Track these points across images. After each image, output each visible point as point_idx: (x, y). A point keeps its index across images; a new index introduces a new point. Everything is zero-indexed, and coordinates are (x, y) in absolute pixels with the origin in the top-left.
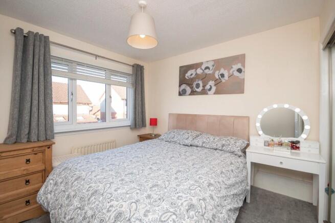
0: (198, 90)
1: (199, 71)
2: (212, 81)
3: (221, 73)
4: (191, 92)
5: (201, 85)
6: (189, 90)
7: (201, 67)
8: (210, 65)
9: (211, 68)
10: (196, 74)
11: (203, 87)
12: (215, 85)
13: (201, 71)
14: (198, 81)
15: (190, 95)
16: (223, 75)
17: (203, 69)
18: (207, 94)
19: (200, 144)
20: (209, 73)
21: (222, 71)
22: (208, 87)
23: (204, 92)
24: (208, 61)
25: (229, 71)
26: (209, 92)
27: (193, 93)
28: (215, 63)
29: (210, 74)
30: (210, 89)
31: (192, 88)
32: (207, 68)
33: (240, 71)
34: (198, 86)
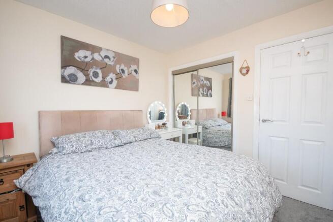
0: (95, 80)
1: (97, 56)
2: (113, 74)
3: (121, 68)
4: (86, 81)
5: (100, 75)
6: (81, 77)
7: (99, 52)
8: (111, 55)
9: (112, 59)
10: (93, 59)
11: (103, 77)
12: (116, 79)
13: (101, 59)
14: (96, 68)
15: (83, 84)
16: (123, 71)
17: (103, 56)
18: (108, 87)
19: (132, 139)
20: (109, 63)
21: (123, 67)
22: (108, 79)
23: (103, 84)
24: (108, 50)
25: (128, 69)
26: (110, 86)
27: (88, 82)
28: (115, 55)
29: (110, 65)
30: (111, 82)
31: (87, 75)
32: (106, 57)
33: (136, 71)
34: (96, 75)
